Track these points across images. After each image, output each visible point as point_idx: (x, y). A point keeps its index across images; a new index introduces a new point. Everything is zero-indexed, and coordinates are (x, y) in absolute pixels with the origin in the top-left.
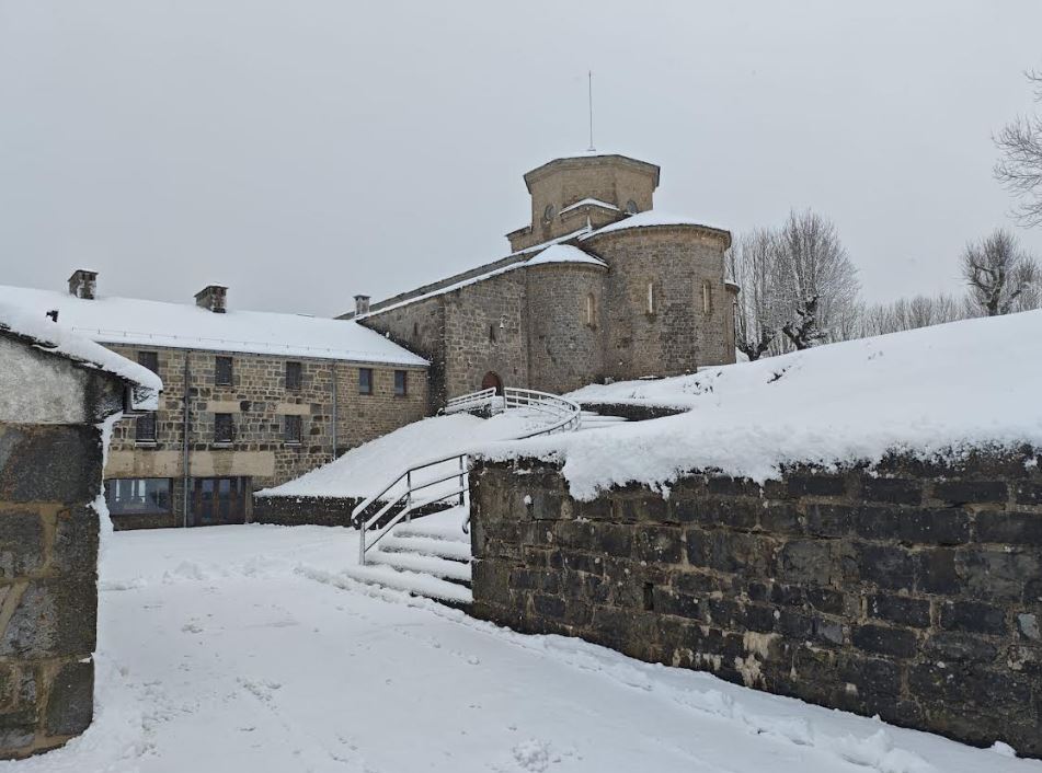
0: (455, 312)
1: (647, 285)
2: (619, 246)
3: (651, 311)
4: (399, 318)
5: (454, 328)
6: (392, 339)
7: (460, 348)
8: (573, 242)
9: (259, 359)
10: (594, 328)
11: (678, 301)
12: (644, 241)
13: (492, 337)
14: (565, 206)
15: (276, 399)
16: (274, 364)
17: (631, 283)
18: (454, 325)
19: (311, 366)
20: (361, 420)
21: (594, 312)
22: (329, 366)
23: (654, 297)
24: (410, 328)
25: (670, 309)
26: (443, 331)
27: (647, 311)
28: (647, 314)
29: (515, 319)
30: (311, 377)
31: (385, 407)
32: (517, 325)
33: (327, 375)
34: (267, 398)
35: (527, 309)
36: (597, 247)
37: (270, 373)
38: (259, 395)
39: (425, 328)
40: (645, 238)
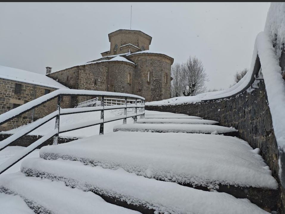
0: (83, 73)
1: (148, 72)
2: (139, 59)
3: (149, 81)
4: (62, 74)
5: (82, 79)
6: (58, 81)
7: (84, 86)
8: (124, 56)
9: (4, 81)
10: (130, 85)
11: (157, 79)
12: (148, 58)
13: (95, 84)
14: (122, 45)
15: (10, 97)
16: (10, 84)
17: (143, 71)
18: (82, 78)
19: (25, 86)
20: (44, 108)
21: (130, 79)
22: (33, 87)
23: (150, 77)
24: (66, 78)
25: (155, 81)
26: (78, 79)
27: (148, 81)
28: (147, 82)
29: (104, 79)
30: (25, 90)
31: (54, 104)
32: (104, 81)
33: (32, 90)
34: (6, 96)
35: (108, 76)
36: (132, 59)
37: (8, 87)
38: (3, 95)
39: (71, 78)
40: (148, 57)
